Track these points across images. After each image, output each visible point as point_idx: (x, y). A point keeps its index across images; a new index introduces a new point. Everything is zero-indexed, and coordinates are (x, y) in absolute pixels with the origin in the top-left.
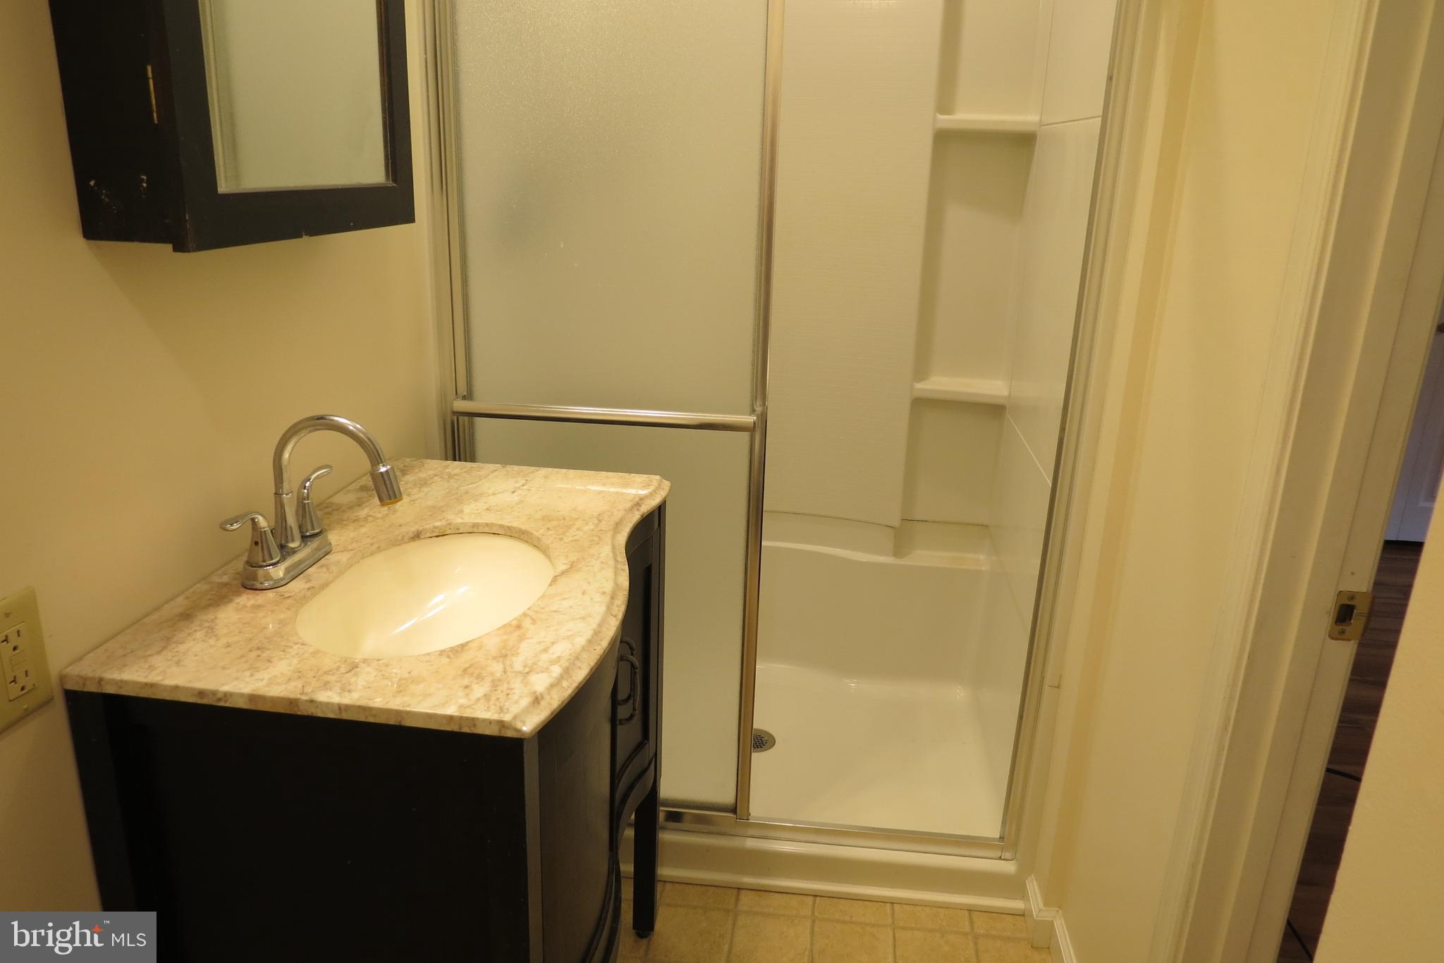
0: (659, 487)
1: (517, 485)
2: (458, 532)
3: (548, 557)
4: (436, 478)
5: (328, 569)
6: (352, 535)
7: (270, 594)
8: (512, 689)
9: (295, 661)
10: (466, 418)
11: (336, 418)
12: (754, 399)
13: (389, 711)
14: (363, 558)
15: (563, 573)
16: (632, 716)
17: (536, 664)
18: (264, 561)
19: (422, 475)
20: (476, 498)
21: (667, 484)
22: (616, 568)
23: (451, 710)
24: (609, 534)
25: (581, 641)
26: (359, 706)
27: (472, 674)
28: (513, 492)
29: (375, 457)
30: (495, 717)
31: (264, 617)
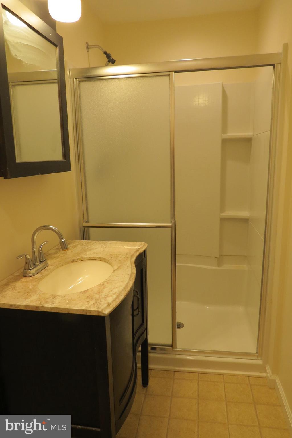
0: (144, 245)
1: (103, 246)
2: (85, 260)
3: (111, 265)
4: (79, 245)
5: (47, 271)
6: (54, 261)
7: (31, 278)
8: (101, 302)
9: (38, 296)
10: (87, 228)
11: (50, 226)
12: (172, 218)
13: (66, 309)
14: (58, 268)
15: (116, 270)
16: (138, 314)
17: (108, 295)
18: (29, 268)
19: (74, 244)
20: (90, 250)
21: (146, 244)
22: (132, 268)
23: (83, 308)
24: (130, 258)
25: (122, 288)
26: (57, 308)
27: (90, 298)
28: (101, 248)
29: (61, 237)
30: (97, 310)
31: (29, 284)
